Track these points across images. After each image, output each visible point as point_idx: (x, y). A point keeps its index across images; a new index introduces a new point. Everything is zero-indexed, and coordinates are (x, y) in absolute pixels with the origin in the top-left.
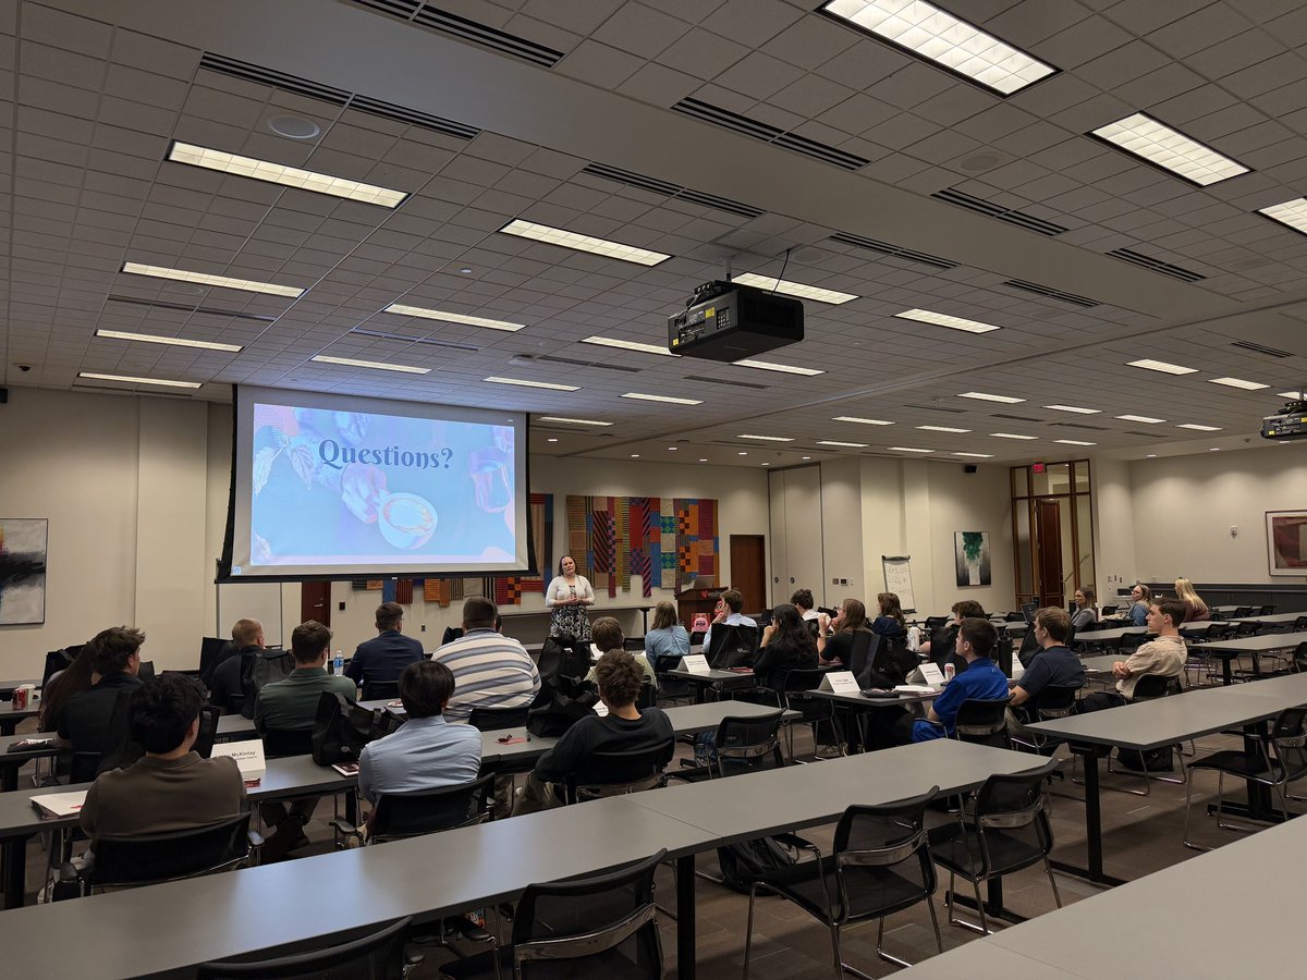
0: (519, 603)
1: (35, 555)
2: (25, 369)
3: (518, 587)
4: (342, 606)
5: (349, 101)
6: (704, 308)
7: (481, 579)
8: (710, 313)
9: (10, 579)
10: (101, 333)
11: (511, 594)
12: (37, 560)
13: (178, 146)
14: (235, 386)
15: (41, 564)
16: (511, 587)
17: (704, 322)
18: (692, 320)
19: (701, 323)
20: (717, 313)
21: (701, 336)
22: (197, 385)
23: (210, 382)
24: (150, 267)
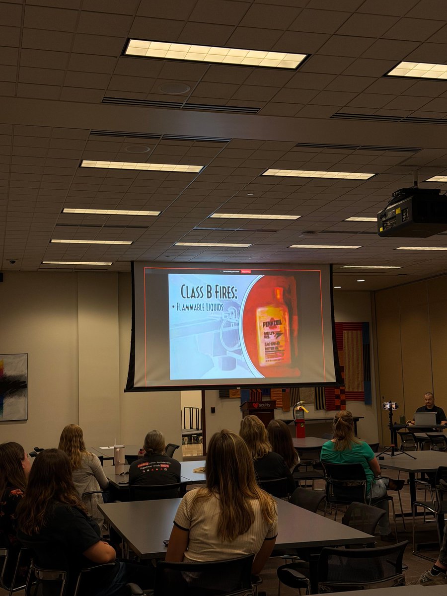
0: (344, 409)
1: (21, 376)
2: (13, 262)
3: (343, 397)
4: (213, 410)
5: (161, 137)
6: (395, 208)
7: (313, 389)
8: (398, 211)
9: (8, 392)
10: (53, 241)
11: (338, 403)
12: (22, 380)
13: (84, 161)
14: (132, 263)
15: (25, 382)
16: (338, 397)
17: (395, 217)
18: (389, 215)
19: (394, 217)
20: (402, 211)
21: (395, 225)
22: (110, 264)
23: (118, 261)
24: (76, 209)
